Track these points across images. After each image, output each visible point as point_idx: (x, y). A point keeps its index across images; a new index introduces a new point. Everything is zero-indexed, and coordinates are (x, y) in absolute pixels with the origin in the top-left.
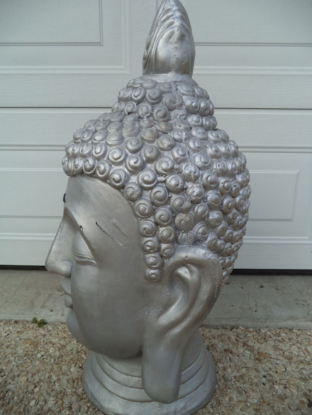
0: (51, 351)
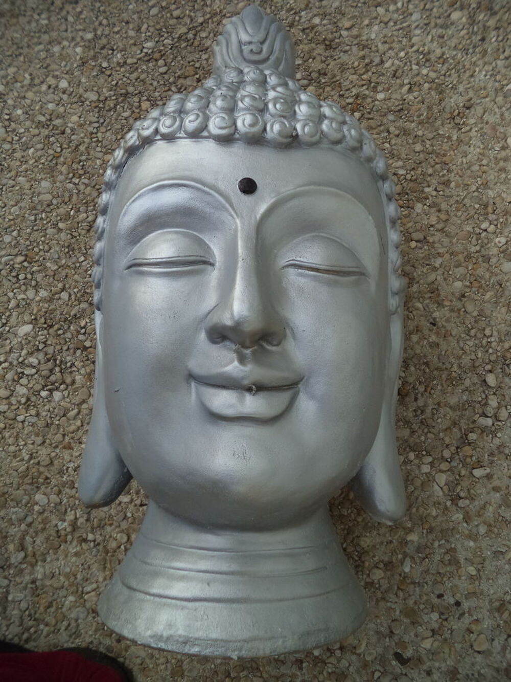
0: (497, 240)
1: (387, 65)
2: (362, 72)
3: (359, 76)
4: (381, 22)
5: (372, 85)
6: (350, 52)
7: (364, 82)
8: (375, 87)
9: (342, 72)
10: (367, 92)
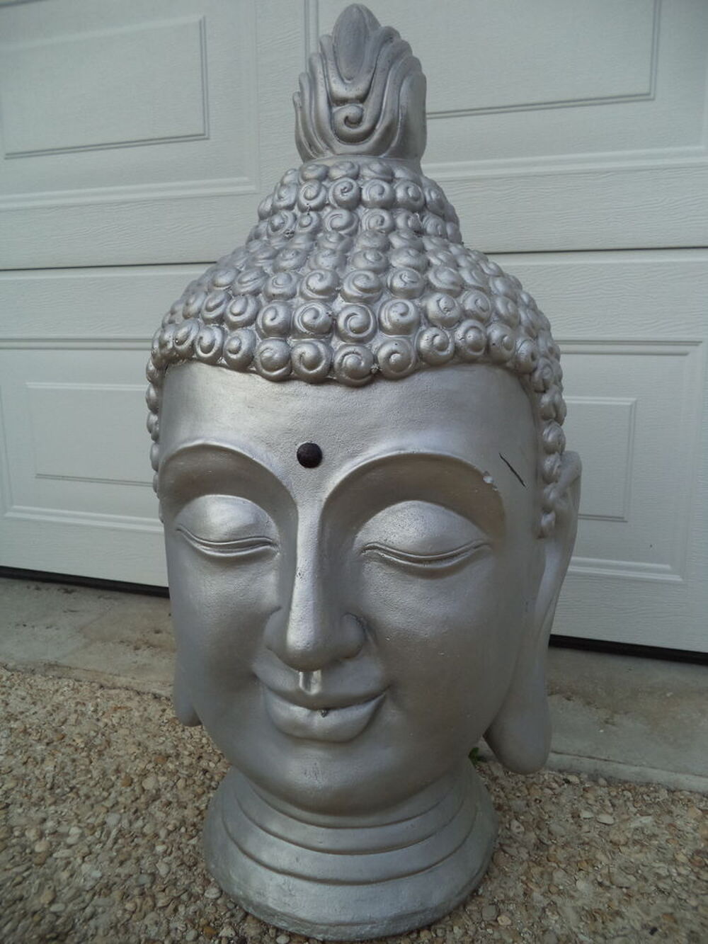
1: (163, 870)
2: (151, 903)
3: (153, 910)
4: (84, 857)
5: (185, 897)
6: (100, 910)
7: (172, 907)
8: (191, 895)
9: (127, 931)
10: (192, 909)
